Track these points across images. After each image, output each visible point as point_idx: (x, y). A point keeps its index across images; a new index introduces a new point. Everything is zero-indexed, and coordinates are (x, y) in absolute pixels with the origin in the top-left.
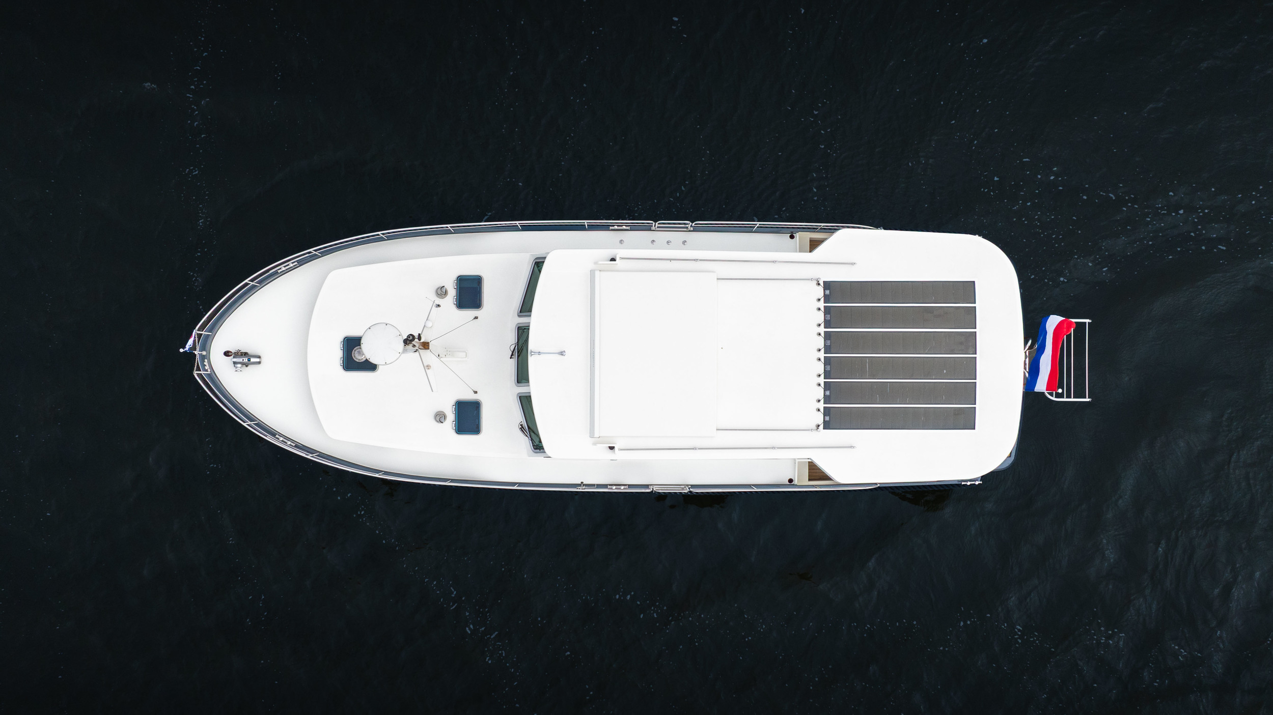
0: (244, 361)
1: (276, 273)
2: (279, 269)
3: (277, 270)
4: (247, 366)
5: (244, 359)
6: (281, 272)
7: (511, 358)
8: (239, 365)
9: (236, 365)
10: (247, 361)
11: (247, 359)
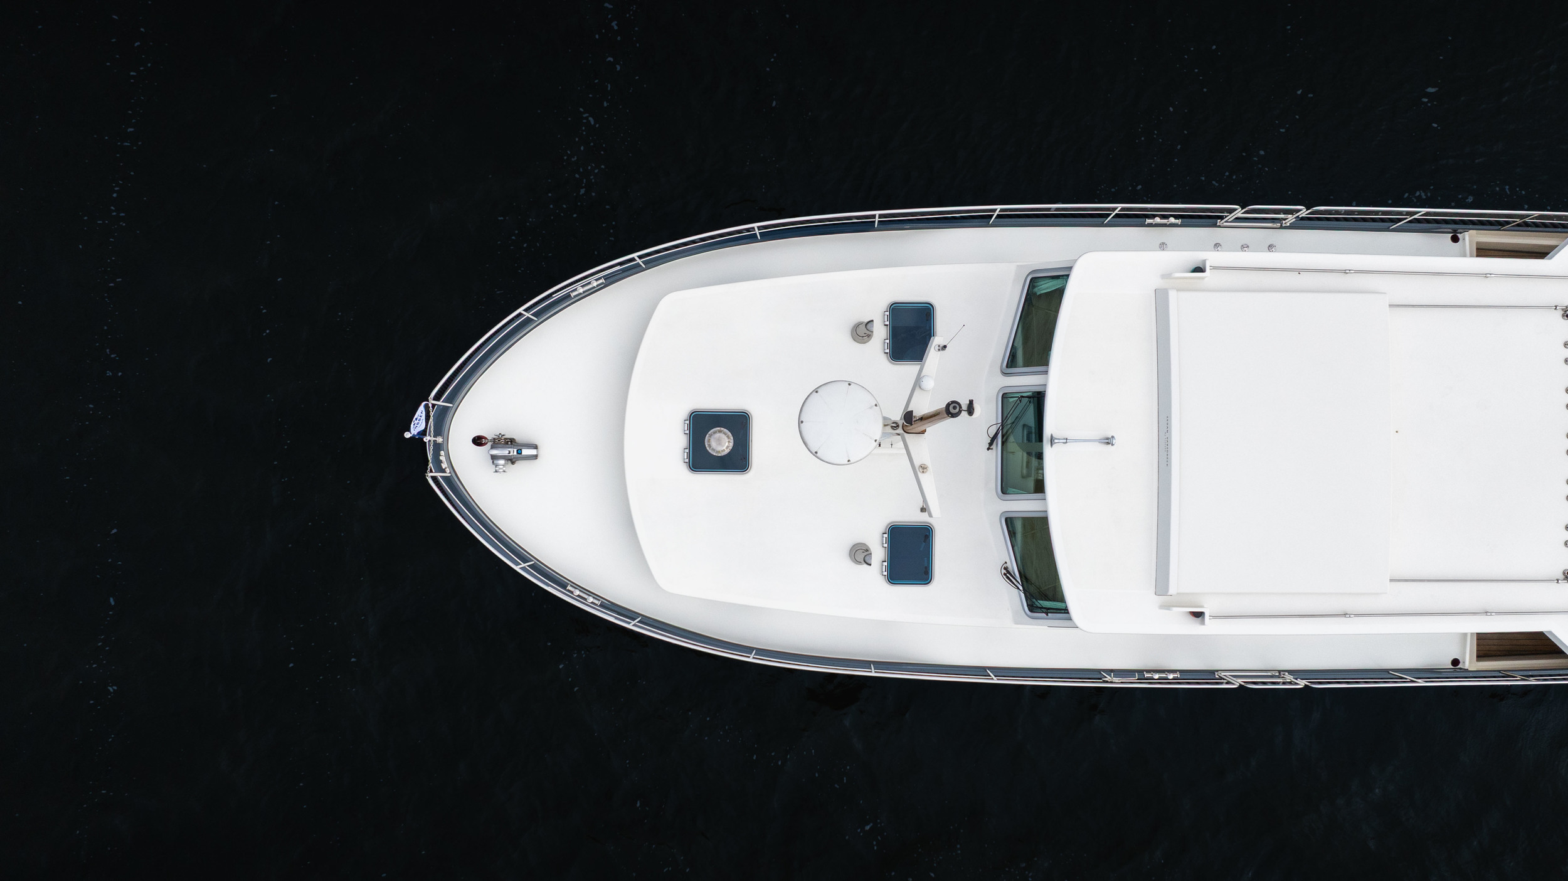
0: (512, 454)
1: (567, 297)
2: (572, 291)
3: (569, 292)
4: (513, 463)
5: (511, 450)
6: (575, 296)
7: (988, 449)
8: (502, 462)
9: (495, 462)
10: (515, 453)
11: (515, 450)
